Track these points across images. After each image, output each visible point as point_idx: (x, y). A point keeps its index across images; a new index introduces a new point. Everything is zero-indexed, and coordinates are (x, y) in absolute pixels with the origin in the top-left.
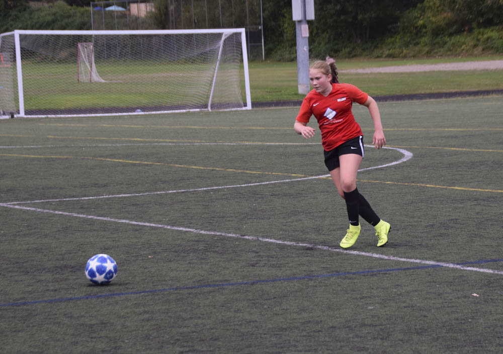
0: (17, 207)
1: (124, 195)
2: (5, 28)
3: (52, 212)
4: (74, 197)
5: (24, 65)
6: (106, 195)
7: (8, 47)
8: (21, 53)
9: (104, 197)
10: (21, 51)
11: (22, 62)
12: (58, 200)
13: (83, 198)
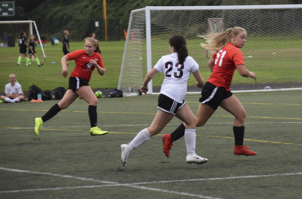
0: (143, 188)
1: (251, 176)
2: (135, 4)
3: (178, 193)
4: (200, 177)
5: (154, 41)
6: (233, 176)
7: (139, 23)
8: (151, 30)
9: (232, 178)
10: (152, 27)
11: (152, 38)
12: (184, 181)
13: (209, 179)
